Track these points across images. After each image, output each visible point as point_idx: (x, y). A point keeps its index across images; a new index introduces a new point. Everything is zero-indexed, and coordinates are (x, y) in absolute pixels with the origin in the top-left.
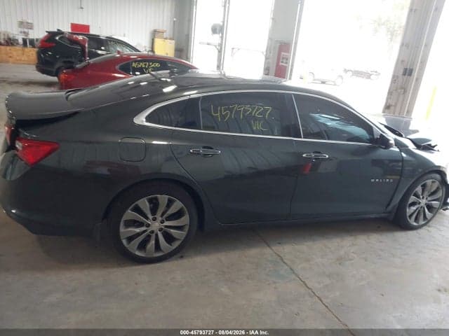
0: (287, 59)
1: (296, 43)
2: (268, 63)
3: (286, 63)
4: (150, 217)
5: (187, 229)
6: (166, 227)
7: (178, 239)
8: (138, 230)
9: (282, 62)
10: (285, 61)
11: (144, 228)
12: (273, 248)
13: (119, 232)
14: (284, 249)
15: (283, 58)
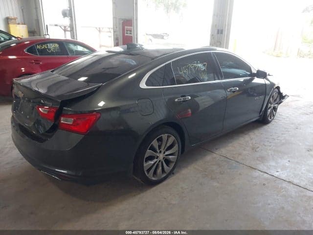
0: (131, 31)
1: (137, 20)
2: (116, 35)
3: (131, 34)
4: (158, 151)
5: (177, 154)
6: (166, 155)
7: (173, 162)
8: (152, 162)
9: (127, 33)
10: (129, 32)
11: (155, 160)
12: (216, 153)
13: (143, 167)
14: (222, 151)
15: (127, 31)
